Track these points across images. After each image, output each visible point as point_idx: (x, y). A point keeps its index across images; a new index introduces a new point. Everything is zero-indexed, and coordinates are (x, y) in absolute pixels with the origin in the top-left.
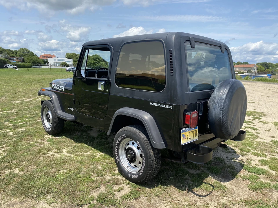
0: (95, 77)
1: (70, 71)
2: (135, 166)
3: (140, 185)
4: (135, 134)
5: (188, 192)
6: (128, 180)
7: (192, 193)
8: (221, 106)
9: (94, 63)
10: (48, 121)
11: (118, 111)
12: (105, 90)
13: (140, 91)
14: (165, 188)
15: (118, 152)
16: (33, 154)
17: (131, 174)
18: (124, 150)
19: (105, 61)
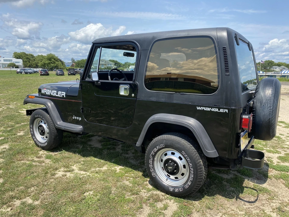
0: (108, 79)
1: (21, 73)
2: (176, 178)
3: (184, 198)
4: (178, 143)
5: (237, 200)
6: (168, 195)
7: (241, 200)
8: (270, 106)
9: (49, 63)
10: (41, 134)
11: (154, 118)
12: (130, 94)
13: (181, 94)
14: (213, 199)
15: (153, 164)
16: (38, 176)
17: (172, 188)
18: (159, 162)
19: (61, 61)
